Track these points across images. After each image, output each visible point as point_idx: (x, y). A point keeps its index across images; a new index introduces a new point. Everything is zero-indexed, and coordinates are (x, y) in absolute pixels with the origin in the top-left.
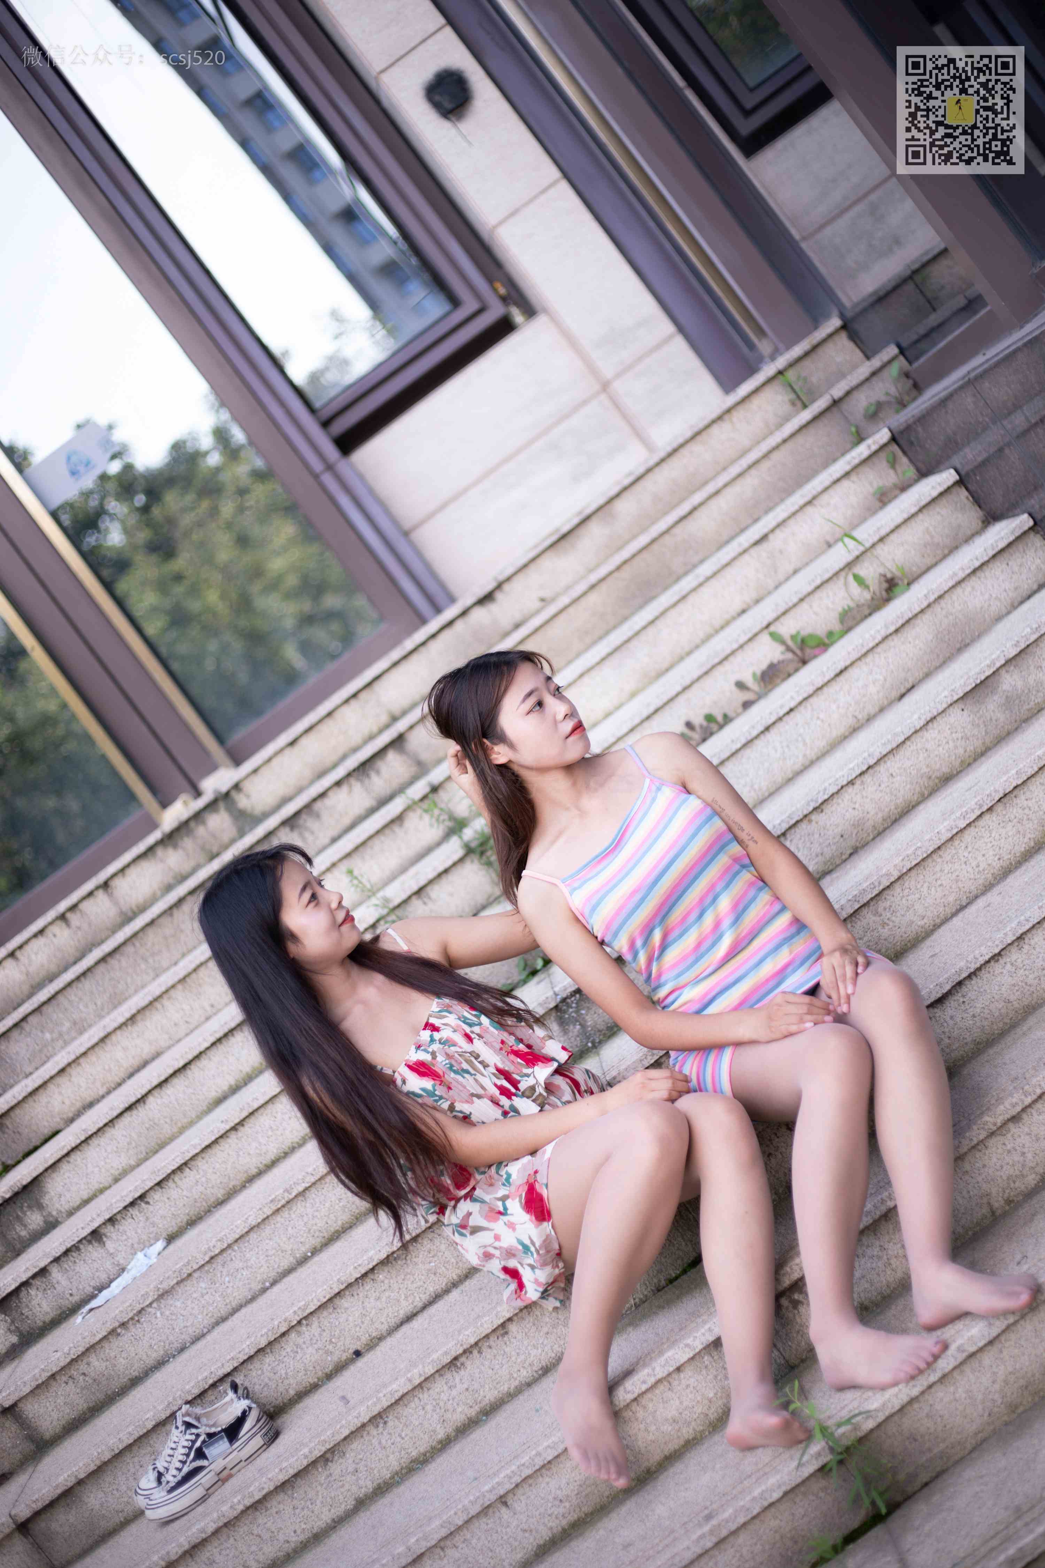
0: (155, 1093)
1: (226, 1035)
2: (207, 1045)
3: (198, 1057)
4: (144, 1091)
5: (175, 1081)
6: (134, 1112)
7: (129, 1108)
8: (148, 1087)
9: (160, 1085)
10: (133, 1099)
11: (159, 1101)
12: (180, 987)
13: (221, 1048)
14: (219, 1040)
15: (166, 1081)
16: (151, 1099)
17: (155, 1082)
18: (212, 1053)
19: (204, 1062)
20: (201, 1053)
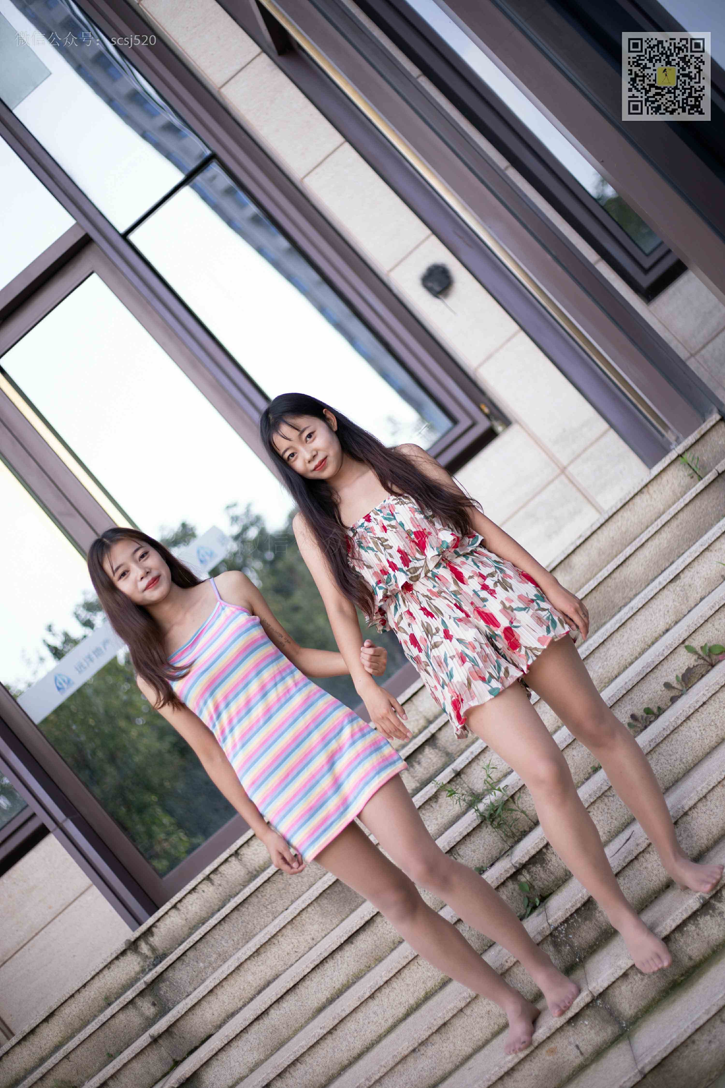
0: (274, 1006)
1: (322, 962)
2: (309, 970)
3: (303, 979)
4: (267, 1006)
5: (288, 997)
6: (261, 1021)
7: (257, 1019)
8: (269, 1003)
9: (278, 1001)
10: (260, 1012)
11: (278, 1012)
12: (289, 927)
13: (319, 972)
14: (317, 966)
15: (282, 997)
16: (272, 1011)
17: (274, 999)
18: (313, 975)
19: (307, 983)
20: (305, 976)
